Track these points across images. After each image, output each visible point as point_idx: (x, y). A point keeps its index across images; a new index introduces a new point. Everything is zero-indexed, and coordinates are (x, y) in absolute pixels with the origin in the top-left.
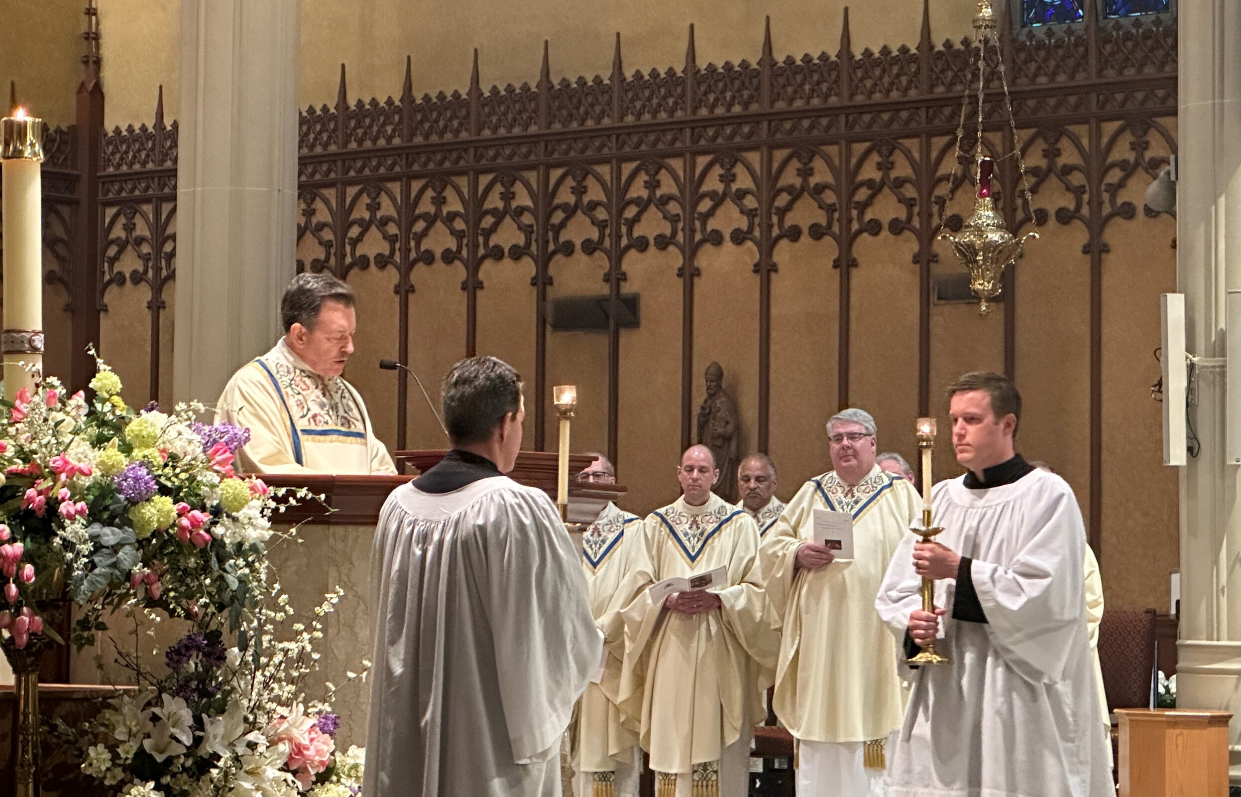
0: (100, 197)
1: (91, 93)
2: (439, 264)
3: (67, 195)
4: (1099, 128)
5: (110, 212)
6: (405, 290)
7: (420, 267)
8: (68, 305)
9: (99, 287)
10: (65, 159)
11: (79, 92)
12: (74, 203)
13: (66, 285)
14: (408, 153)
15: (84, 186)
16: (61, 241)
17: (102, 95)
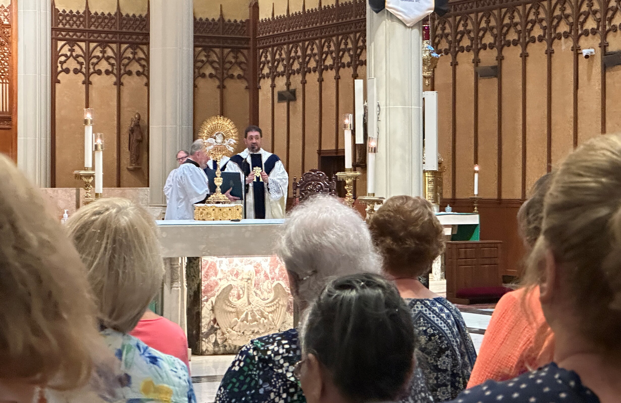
0: (258, 46)
1: (253, 6)
2: (346, 68)
3: (246, 46)
4: (525, 7)
5: (261, 51)
6: (337, 78)
7: (342, 69)
8: (247, 87)
9: (258, 79)
10: (244, 32)
11: (250, 7)
12: (248, 48)
13: (246, 79)
14: (337, 26)
15: (251, 42)
16: (244, 63)
17: (258, 8)
